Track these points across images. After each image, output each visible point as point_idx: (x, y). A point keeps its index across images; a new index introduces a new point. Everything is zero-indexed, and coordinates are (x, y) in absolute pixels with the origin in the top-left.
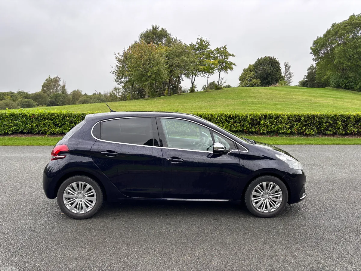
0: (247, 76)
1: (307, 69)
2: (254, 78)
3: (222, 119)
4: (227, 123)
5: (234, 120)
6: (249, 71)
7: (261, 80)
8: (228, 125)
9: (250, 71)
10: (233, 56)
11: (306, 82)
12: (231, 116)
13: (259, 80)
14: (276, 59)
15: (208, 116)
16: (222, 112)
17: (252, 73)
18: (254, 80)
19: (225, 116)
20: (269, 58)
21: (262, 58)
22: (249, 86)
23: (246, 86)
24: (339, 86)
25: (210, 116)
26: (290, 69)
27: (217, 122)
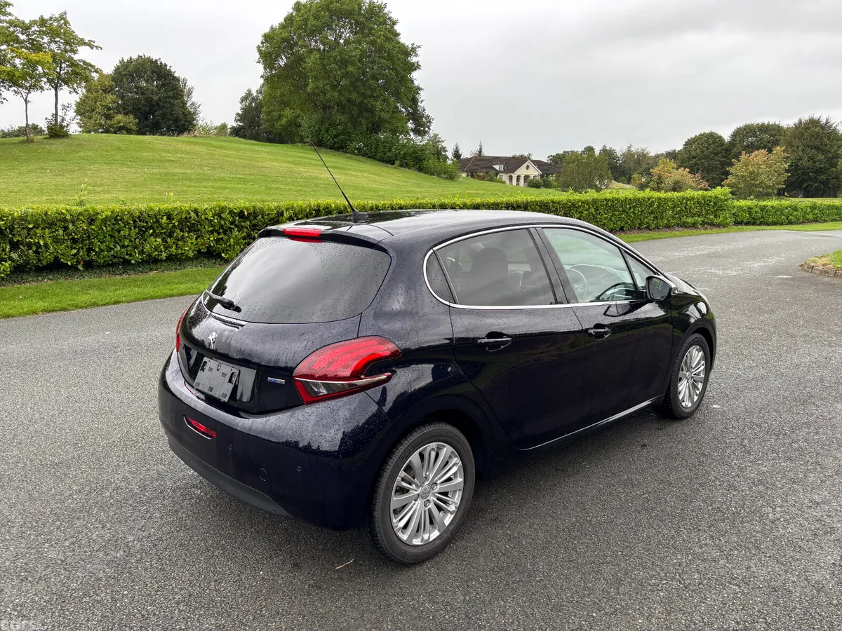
0: (98, 103)
1: (239, 100)
2: (119, 112)
3: (223, 223)
4: (236, 232)
5: (251, 222)
6: (101, 91)
7: (135, 118)
8: (240, 236)
9: (105, 91)
10: (90, 45)
11: (240, 128)
12: (246, 213)
13: (131, 116)
14: (168, 68)
15: (189, 214)
16: (223, 204)
17: (110, 97)
18: (120, 117)
19: (231, 212)
20: (150, 61)
21: (131, 59)
22: (107, 131)
23: (96, 131)
24: (321, 141)
25: (192, 214)
26: (193, 95)
27: (211, 229)
